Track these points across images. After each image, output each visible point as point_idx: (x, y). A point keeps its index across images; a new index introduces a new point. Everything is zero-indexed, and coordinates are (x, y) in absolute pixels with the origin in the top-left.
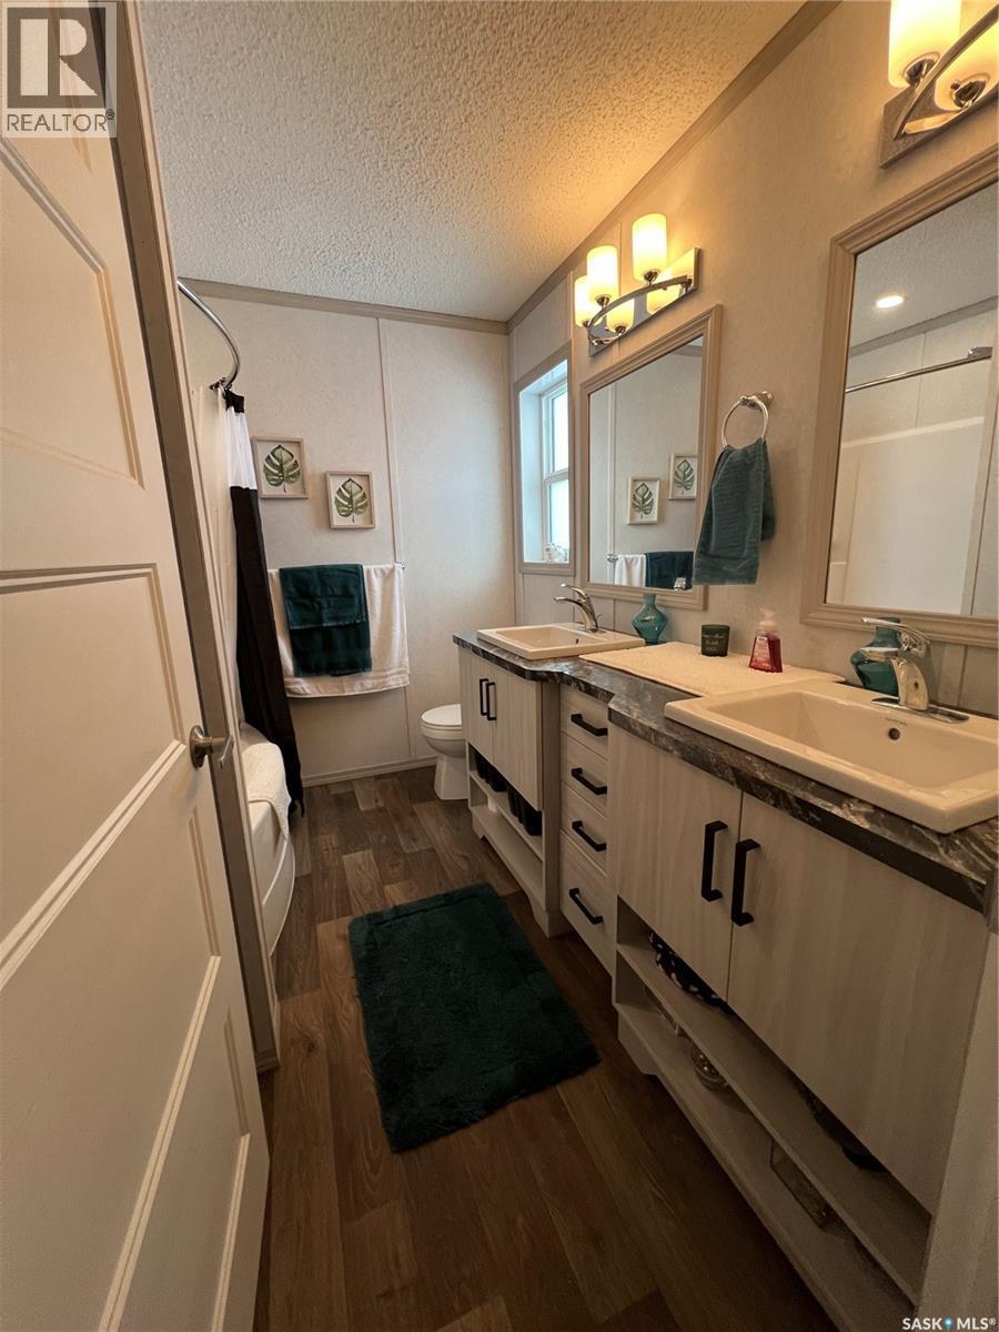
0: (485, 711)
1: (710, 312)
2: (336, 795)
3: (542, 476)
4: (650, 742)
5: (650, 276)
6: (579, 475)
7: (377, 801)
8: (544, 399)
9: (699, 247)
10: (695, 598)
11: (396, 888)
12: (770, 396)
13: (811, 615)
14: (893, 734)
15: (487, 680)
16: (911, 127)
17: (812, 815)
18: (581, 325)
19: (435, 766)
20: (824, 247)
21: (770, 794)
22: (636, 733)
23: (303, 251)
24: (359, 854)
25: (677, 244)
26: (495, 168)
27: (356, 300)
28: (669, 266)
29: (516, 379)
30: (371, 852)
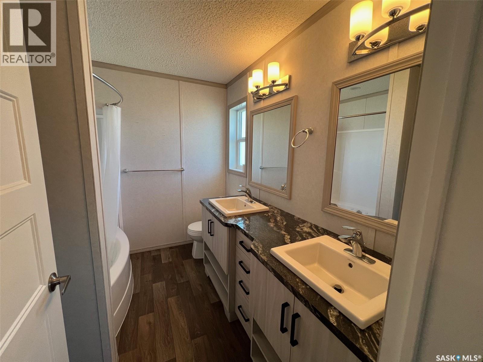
0: (210, 231)
1: (293, 97)
2: (154, 256)
3: (237, 139)
4: (264, 265)
5: (274, 82)
6: (249, 140)
7: (169, 259)
8: (238, 112)
9: (290, 74)
10: (286, 194)
11: (172, 299)
12: (312, 129)
13: (325, 208)
14: (350, 265)
15: (211, 220)
16: (358, 52)
17: (317, 314)
18: (250, 93)
19: (193, 243)
20: (330, 85)
21: (303, 300)
22: (259, 260)
23: (151, 58)
24: (160, 283)
25: (283, 72)
26: (221, 40)
27: (171, 74)
28: (280, 78)
29: (229, 105)
30: (164, 282)
